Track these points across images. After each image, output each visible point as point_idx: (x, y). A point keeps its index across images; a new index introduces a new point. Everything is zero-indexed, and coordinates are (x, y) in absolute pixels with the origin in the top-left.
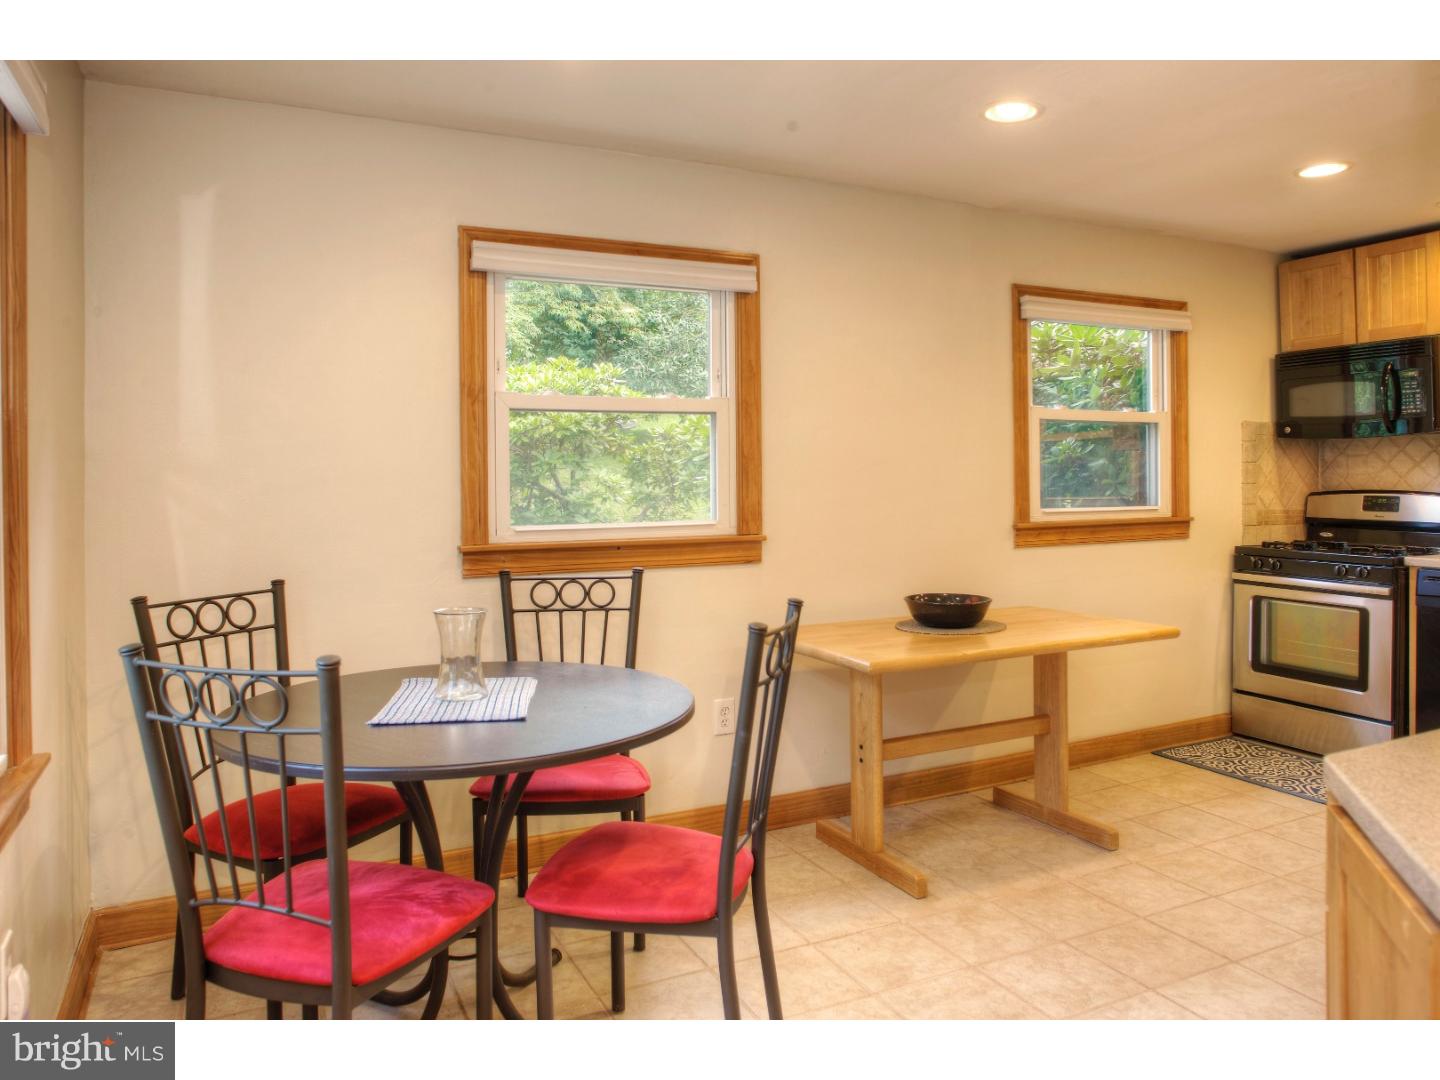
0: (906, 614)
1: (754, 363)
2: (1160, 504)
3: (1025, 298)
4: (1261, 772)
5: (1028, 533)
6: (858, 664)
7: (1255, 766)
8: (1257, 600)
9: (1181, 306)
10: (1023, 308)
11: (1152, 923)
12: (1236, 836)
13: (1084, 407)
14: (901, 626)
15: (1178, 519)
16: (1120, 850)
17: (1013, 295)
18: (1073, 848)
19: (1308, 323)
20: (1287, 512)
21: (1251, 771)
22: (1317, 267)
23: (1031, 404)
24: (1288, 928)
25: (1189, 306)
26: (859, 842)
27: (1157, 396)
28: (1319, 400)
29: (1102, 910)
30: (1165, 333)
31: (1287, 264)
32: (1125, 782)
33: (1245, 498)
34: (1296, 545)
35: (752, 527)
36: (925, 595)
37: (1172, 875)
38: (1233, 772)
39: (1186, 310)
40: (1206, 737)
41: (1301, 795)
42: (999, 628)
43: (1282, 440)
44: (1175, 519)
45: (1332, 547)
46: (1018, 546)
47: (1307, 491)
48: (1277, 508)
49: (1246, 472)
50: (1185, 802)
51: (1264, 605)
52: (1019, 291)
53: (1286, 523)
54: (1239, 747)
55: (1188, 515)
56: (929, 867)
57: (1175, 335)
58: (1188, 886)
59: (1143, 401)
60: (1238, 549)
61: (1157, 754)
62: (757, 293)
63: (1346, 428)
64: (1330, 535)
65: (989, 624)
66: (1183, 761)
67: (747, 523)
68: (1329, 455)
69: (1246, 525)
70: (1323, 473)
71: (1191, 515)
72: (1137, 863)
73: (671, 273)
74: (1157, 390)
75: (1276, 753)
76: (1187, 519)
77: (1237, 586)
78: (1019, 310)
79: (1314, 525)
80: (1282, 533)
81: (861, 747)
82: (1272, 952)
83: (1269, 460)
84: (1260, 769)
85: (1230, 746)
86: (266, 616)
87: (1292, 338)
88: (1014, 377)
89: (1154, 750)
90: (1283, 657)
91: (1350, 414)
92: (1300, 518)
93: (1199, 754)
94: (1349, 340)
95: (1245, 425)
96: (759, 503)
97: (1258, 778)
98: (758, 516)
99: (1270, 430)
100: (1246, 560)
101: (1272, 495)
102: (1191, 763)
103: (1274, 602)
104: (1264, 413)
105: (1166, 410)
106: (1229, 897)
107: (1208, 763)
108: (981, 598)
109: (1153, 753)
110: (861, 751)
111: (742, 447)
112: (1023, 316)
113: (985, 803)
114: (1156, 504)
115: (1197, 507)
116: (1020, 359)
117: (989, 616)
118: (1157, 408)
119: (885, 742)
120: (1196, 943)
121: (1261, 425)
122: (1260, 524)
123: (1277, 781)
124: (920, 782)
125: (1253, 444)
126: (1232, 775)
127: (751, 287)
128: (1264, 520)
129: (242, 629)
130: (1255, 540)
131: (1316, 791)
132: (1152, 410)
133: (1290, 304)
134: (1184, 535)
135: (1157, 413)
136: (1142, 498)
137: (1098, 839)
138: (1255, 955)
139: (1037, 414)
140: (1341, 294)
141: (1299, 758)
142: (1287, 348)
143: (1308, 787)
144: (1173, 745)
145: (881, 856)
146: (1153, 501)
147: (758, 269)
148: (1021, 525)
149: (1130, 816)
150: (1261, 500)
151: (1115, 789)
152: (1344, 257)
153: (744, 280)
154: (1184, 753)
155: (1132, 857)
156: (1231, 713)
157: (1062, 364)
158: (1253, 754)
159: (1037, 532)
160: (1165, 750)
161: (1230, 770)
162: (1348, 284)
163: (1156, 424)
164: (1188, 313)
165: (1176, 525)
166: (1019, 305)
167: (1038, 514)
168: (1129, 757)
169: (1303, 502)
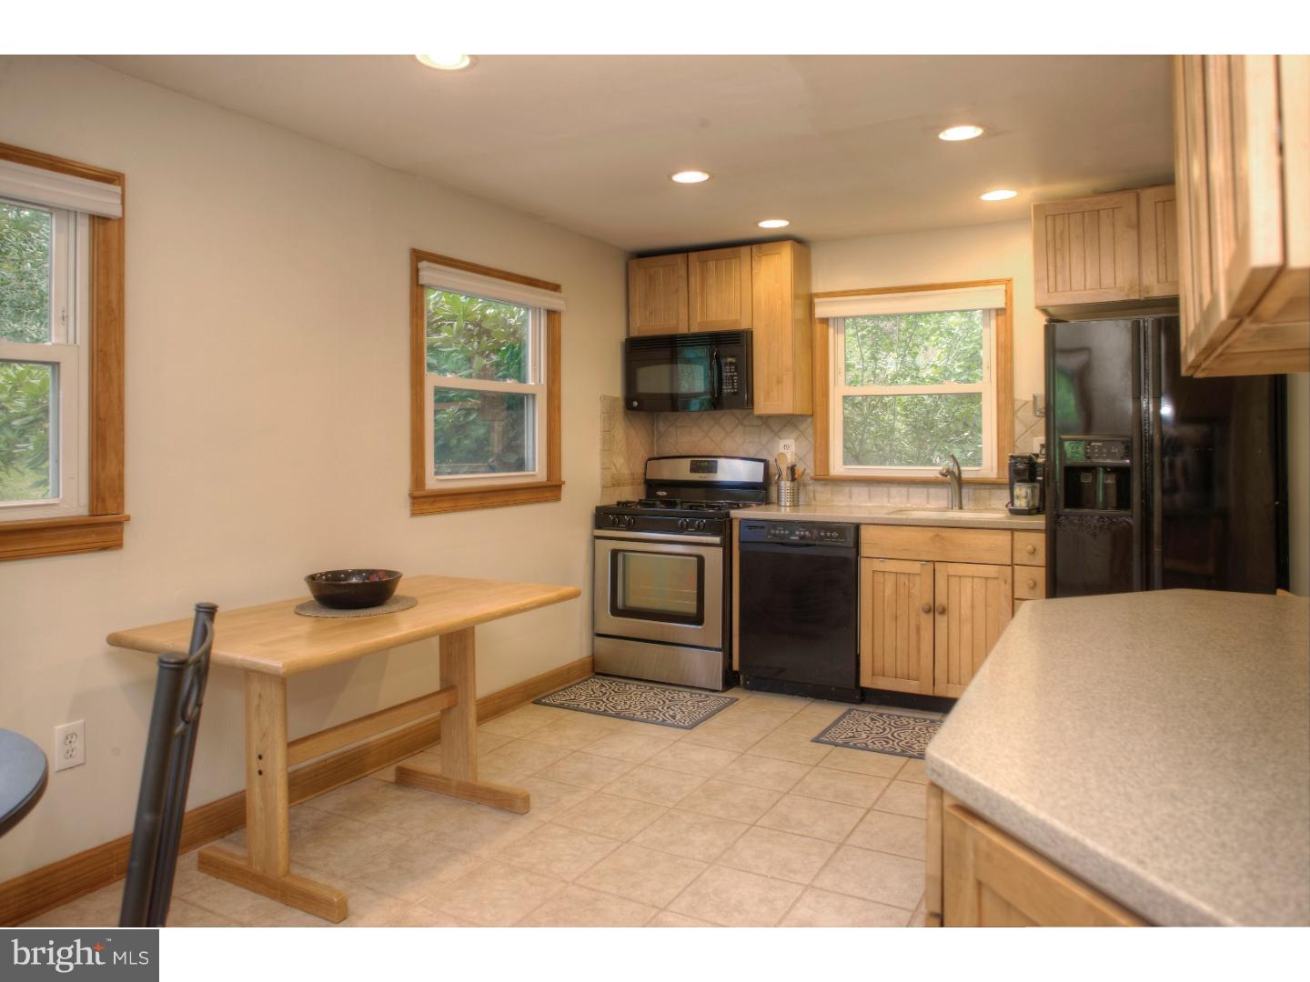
0: (306, 593)
1: (114, 305)
2: (537, 471)
3: (423, 264)
4: (627, 707)
5: (424, 501)
6: (266, 666)
7: (620, 703)
8: (615, 553)
9: (556, 288)
10: (421, 273)
11: (581, 886)
12: (626, 774)
13: (470, 376)
14: (301, 609)
15: (554, 483)
16: (532, 811)
17: (412, 260)
18: (488, 819)
19: (651, 313)
20: (632, 474)
21: (619, 708)
22: (658, 266)
23: (426, 372)
24: (693, 859)
25: (563, 288)
26: (258, 869)
27: (535, 369)
28: (654, 379)
29: (532, 884)
30: (542, 311)
31: (635, 261)
32: (516, 736)
33: (603, 464)
34: (640, 502)
35: (111, 505)
36: (327, 573)
37: (585, 828)
38: (605, 710)
39: (560, 292)
40: (575, 679)
41: (663, 723)
42: (411, 603)
43: (630, 412)
44: (549, 483)
45: (671, 504)
46: (414, 514)
47: (647, 457)
48: (625, 471)
49: (604, 441)
50: (574, 748)
51: (620, 556)
52: (418, 256)
53: (632, 484)
54: (602, 686)
55: (560, 479)
56: (342, 877)
57: (552, 314)
58: (602, 836)
59: (522, 373)
60: (597, 508)
61: (537, 702)
62: (121, 221)
63: (674, 404)
64: (665, 493)
65: (398, 600)
66: (561, 706)
67: (104, 501)
68: (662, 426)
69: (604, 487)
70: (658, 440)
71: (563, 479)
72: (550, 822)
74: (534, 364)
75: (632, 687)
76: (557, 483)
77: (597, 541)
78: (418, 276)
79: (652, 485)
80: (631, 493)
81: (260, 757)
82: (689, 890)
83: (620, 431)
84: (625, 703)
85: (595, 684)
87: (638, 325)
88: (412, 342)
89: (534, 699)
90: (635, 601)
91: (675, 392)
92: (642, 481)
93: (573, 697)
94: (683, 329)
95: (604, 398)
96: (121, 476)
97: (627, 713)
98: (118, 492)
99: (621, 403)
100: (606, 518)
101: (622, 461)
102: (568, 708)
103: (627, 554)
104: (617, 391)
105: (542, 382)
106: (639, 839)
107: (582, 705)
108: (389, 573)
109: (534, 703)
110: (261, 762)
111: (97, 406)
112: (421, 282)
113: (387, 784)
114: (534, 470)
115: (567, 473)
116: (417, 325)
117: (399, 590)
118: (534, 379)
119: (291, 744)
120: (624, 898)
121: (615, 399)
122: (613, 485)
123: (642, 714)
124: (316, 775)
125: (608, 416)
126: (605, 713)
127: (115, 211)
128: (616, 483)
130: (611, 500)
131: (674, 717)
132: (531, 382)
133: (637, 297)
134: (557, 498)
135: (536, 384)
136: (520, 465)
137: (510, 804)
138: (677, 897)
139: (432, 381)
140: (677, 290)
141: (652, 688)
142: (634, 334)
143: (667, 715)
144: (551, 692)
145: (288, 880)
146: (531, 467)
147: (123, 191)
148: (417, 493)
149: (529, 773)
150: (615, 465)
151: (510, 745)
152: (680, 258)
153: (102, 200)
154: (559, 699)
155: (545, 817)
156: (593, 655)
157: (446, 334)
158: (616, 690)
159: (432, 499)
160: (543, 698)
161: (602, 709)
162: (683, 283)
163: (534, 396)
164: (562, 295)
165: (549, 490)
166: (417, 270)
167: (433, 482)
168: (514, 710)
169: (643, 467)
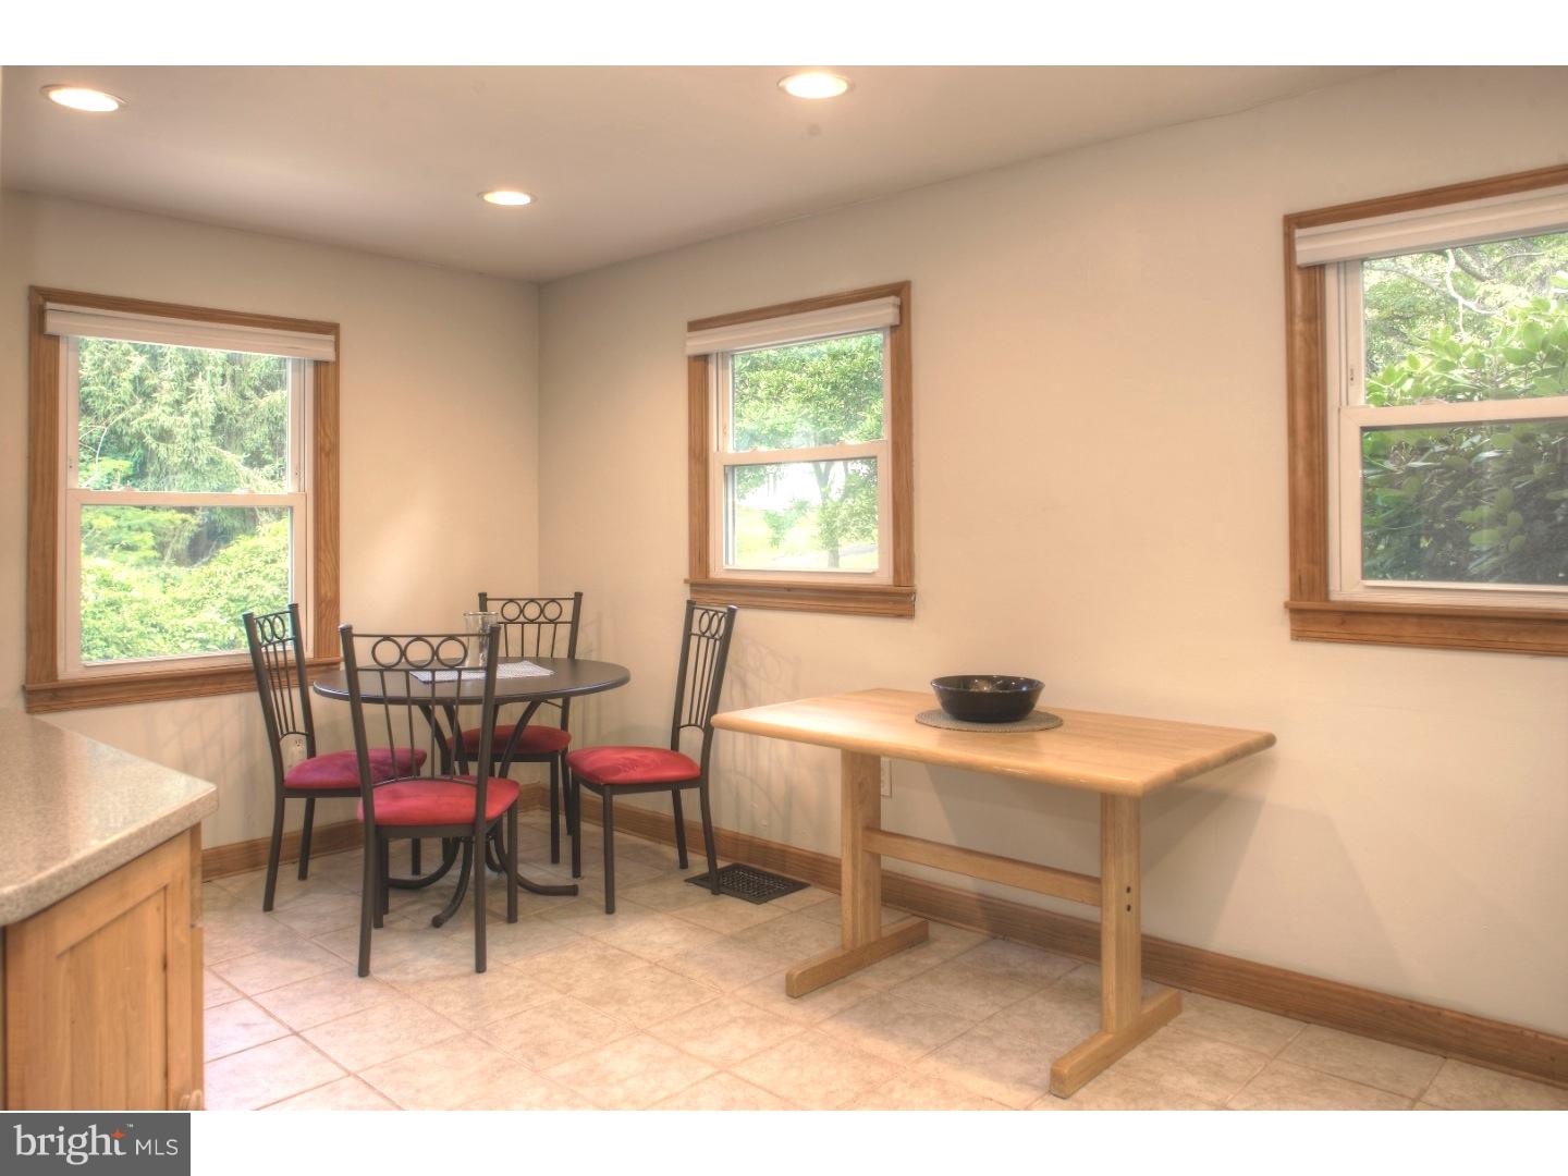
10: (1298, 250)
17: (1285, 233)
35: (903, 578)
46: (1299, 636)
67: (899, 573)
73: (850, 318)
78: (1294, 254)
86: (568, 615)
88: (1288, 364)
111: (895, 492)
112: (1300, 262)
127: (891, 319)
129: (551, 621)
166: (1294, 246)
167: (1354, 588)
